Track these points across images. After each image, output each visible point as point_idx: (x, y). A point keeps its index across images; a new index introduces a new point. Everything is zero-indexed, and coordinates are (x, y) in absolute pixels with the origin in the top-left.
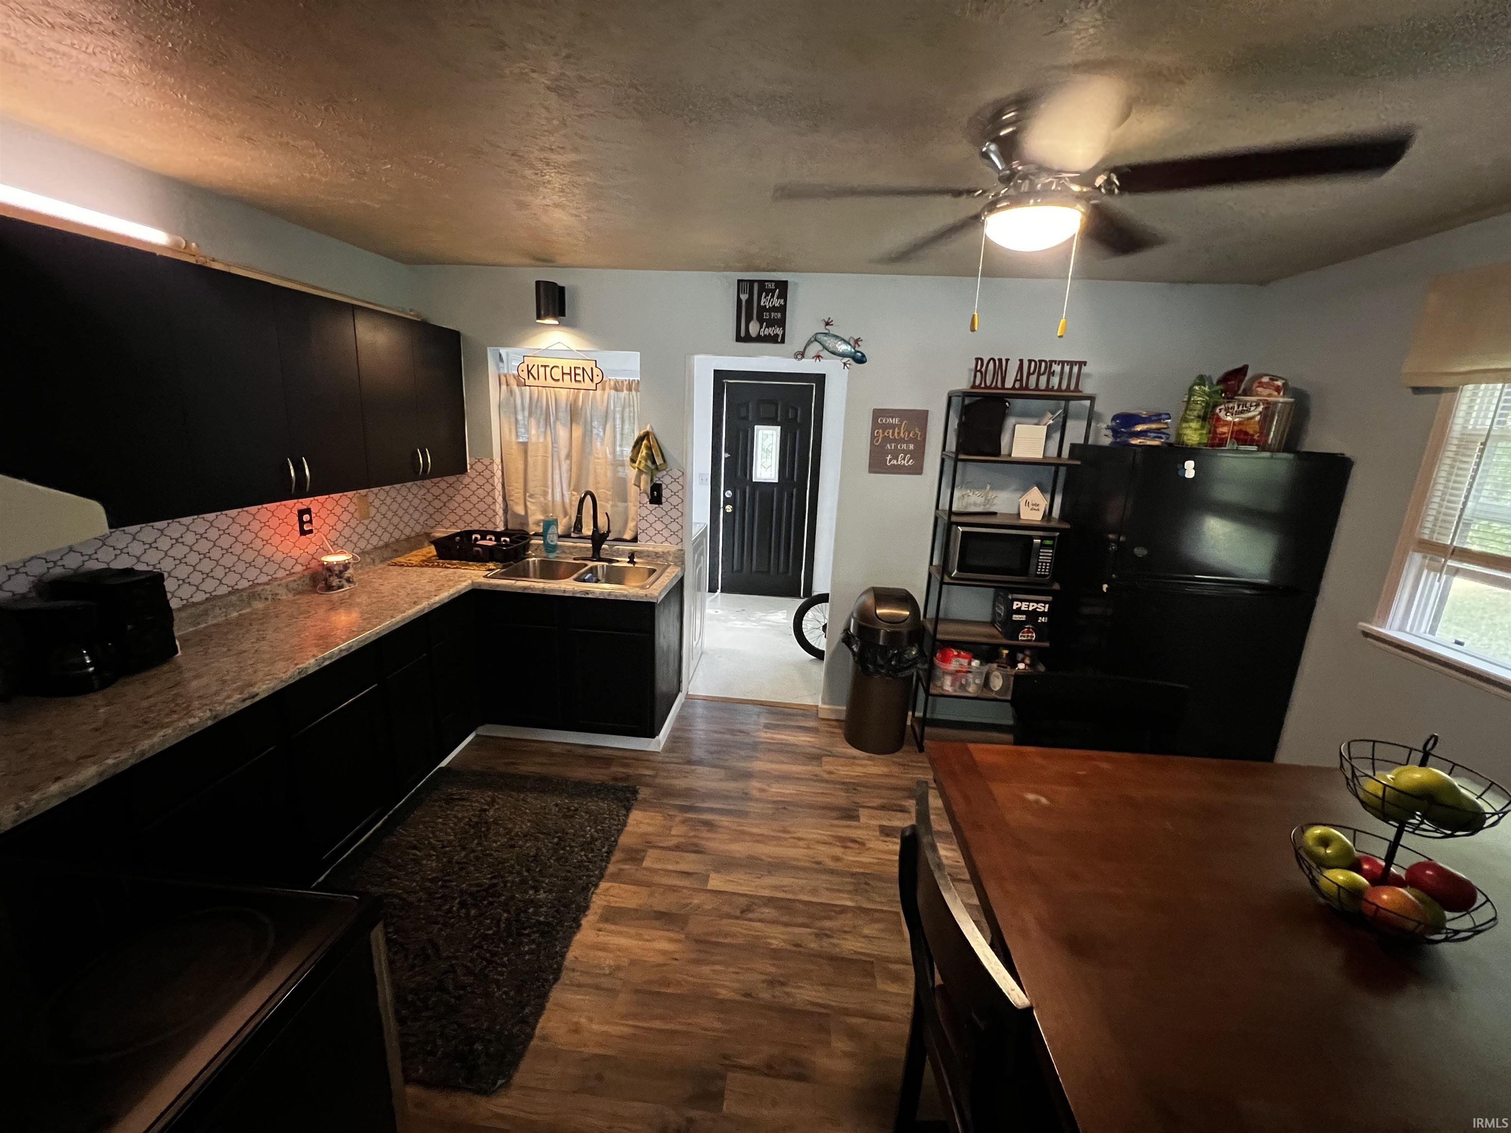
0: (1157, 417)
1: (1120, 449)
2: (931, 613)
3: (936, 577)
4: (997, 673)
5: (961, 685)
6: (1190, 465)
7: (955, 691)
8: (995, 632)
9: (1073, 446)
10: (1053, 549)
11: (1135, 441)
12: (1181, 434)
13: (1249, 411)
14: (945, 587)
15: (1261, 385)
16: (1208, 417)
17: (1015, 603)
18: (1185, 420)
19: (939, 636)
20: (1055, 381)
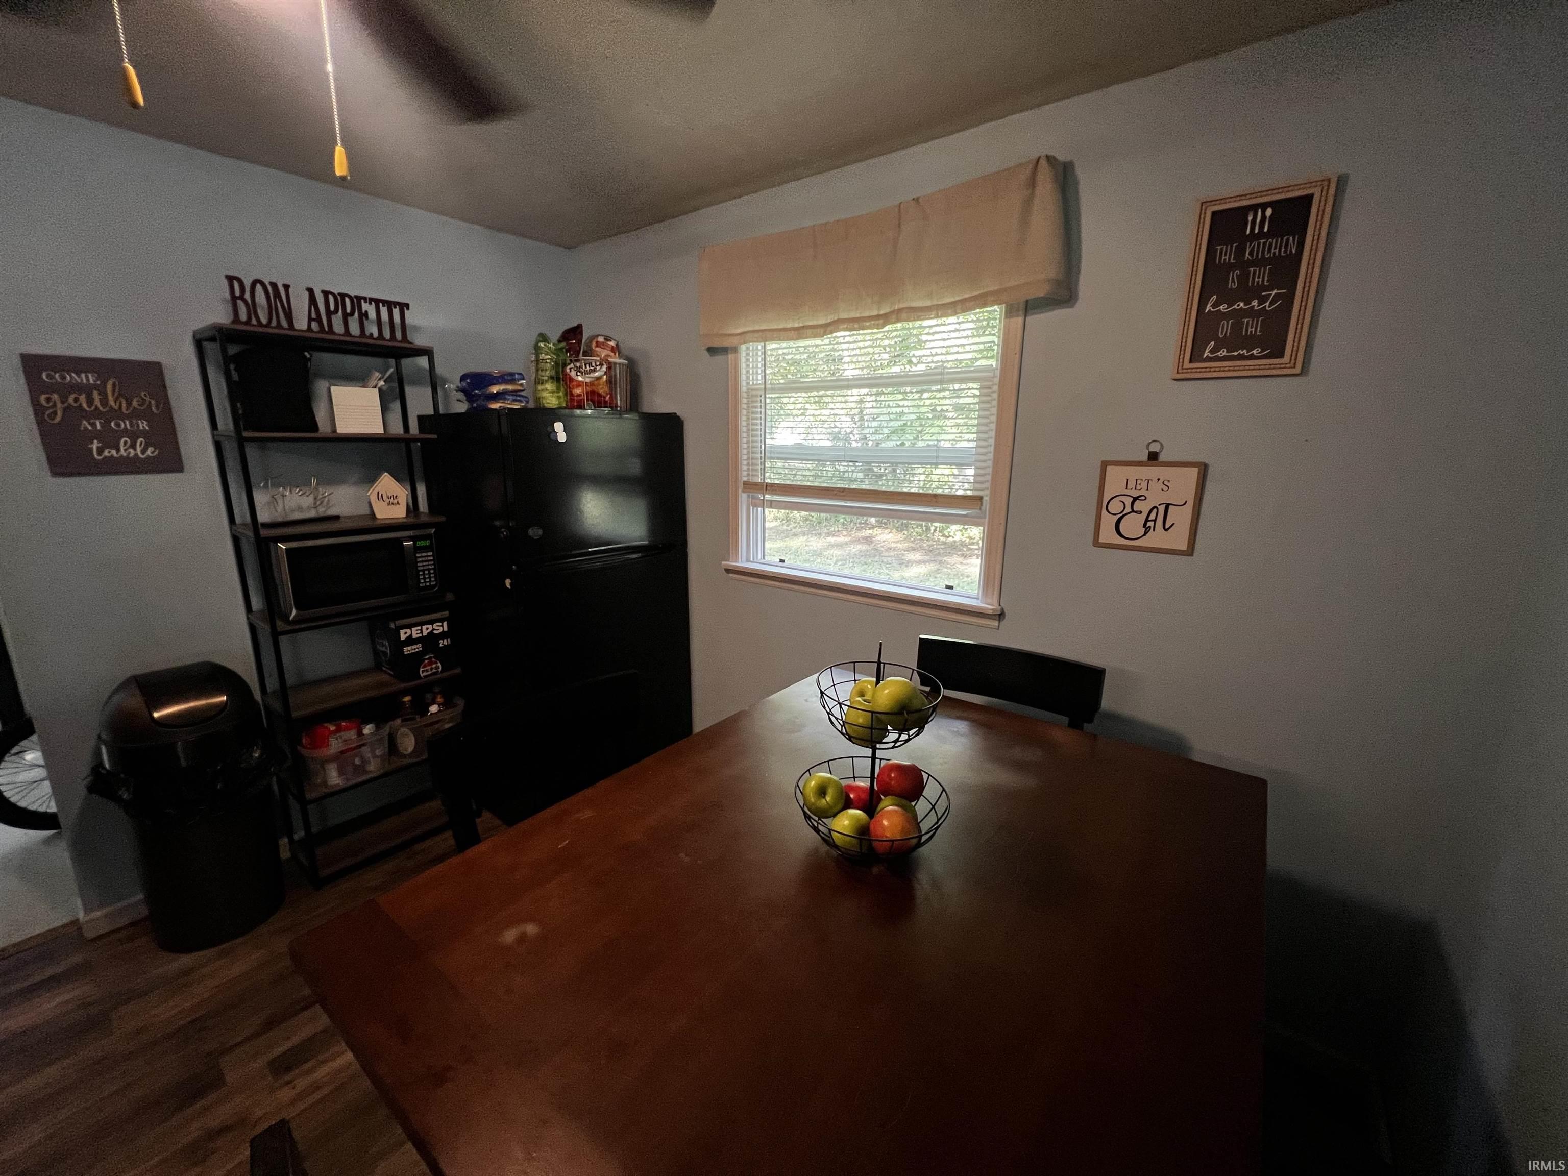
0: (509, 378)
2: (272, 684)
3: (264, 629)
4: (404, 730)
5: (356, 768)
6: (559, 426)
7: (347, 780)
8: (385, 678)
9: (421, 419)
10: (432, 551)
12: (539, 398)
13: (595, 371)
14: (284, 640)
15: (598, 344)
17: (402, 632)
19: (295, 714)
20: (371, 326)
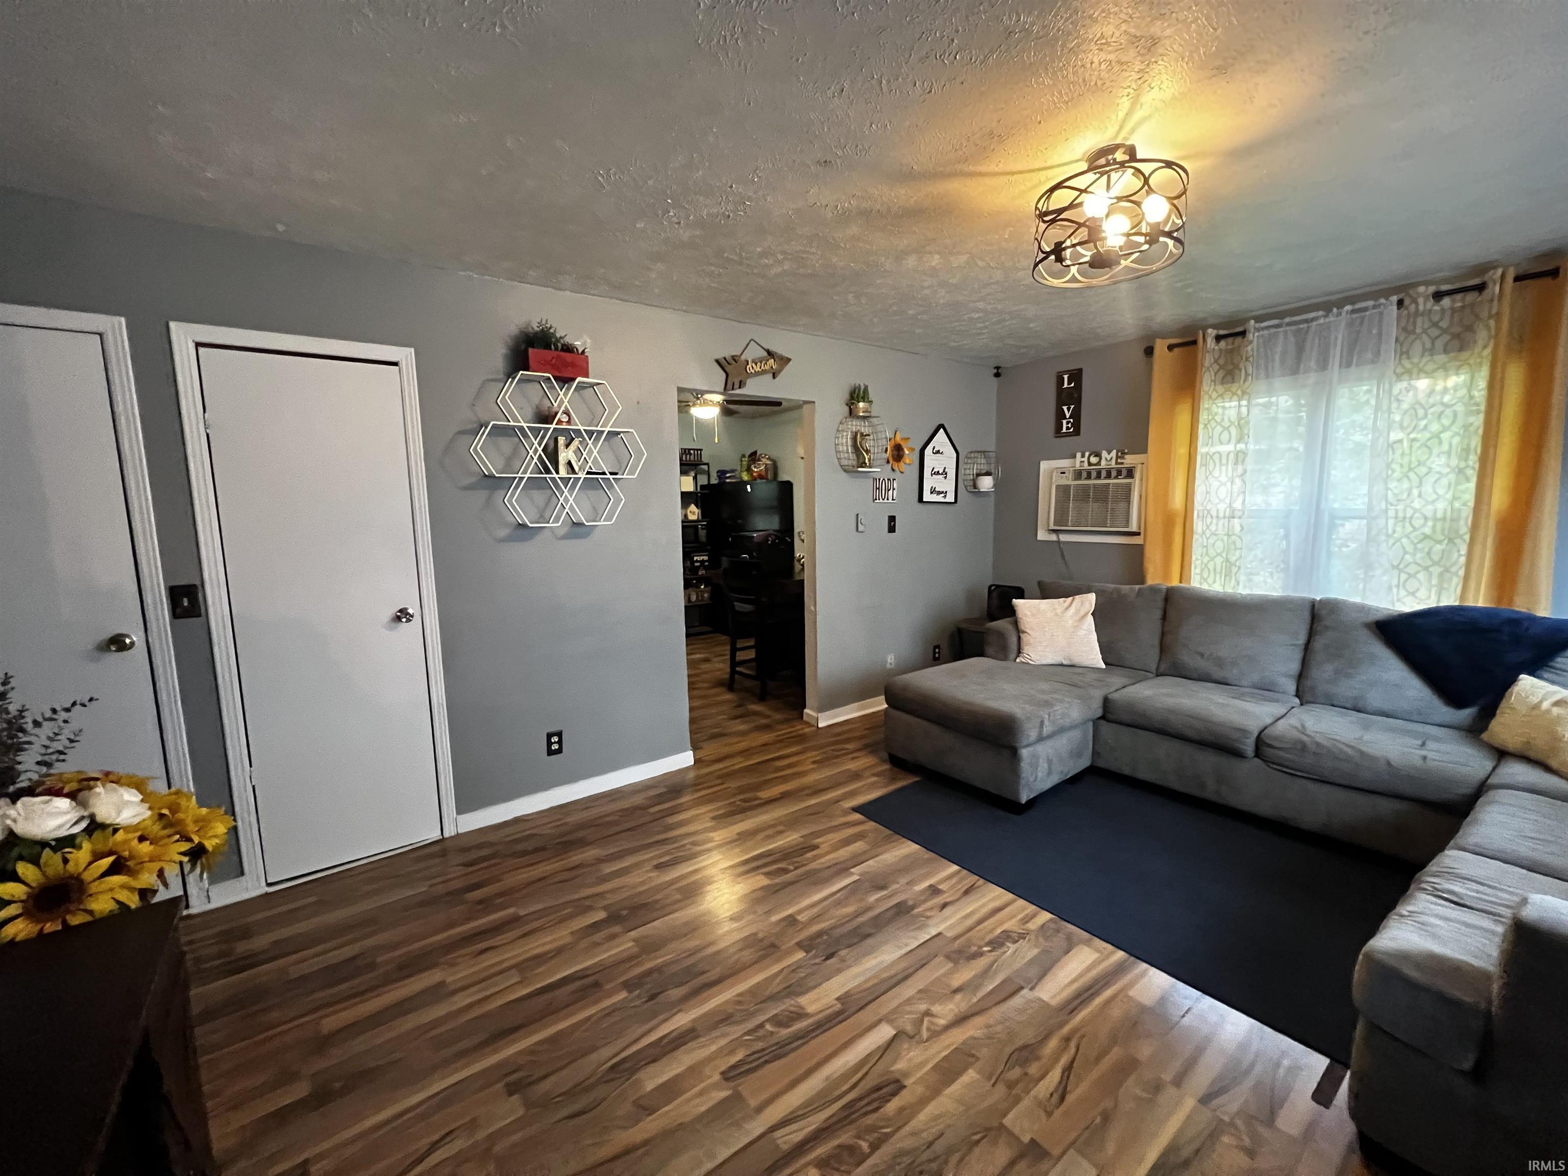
0: (732, 471)
1: (722, 484)
6: (748, 487)
9: (701, 486)
11: (728, 481)
12: (742, 477)
13: (761, 466)
15: (762, 457)
16: (749, 470)
17: (694, 557)
18: (742, 471)
20: (692, 457)
